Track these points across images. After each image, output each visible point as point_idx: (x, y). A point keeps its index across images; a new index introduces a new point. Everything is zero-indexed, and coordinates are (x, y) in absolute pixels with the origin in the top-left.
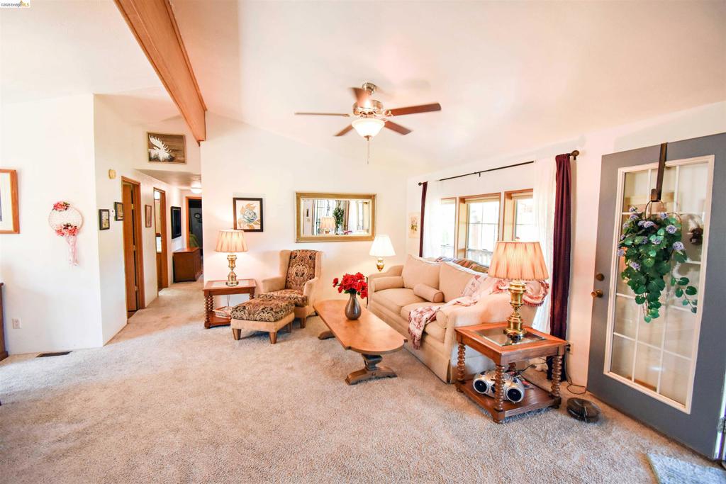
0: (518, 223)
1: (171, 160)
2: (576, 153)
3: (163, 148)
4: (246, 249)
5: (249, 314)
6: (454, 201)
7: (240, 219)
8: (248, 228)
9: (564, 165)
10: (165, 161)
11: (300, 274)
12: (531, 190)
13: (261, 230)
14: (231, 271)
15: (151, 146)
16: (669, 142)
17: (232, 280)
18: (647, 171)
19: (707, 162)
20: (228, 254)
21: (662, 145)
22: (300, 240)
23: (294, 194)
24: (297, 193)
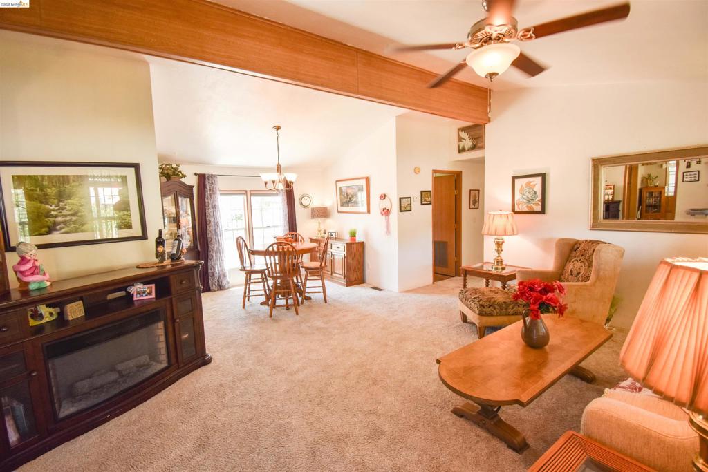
1: (474, 148)
3: (468, 139)
4: (515, 233)
7: (519, 199)
8: (526, 209)
10: (470, 149)
11: (575, 272)
13: (543, 212)
14: (497, 255)
15: (460, 139)
17: (498, 265)
20: (496, 237)
22: (598, 226)
23: (590, 161)
24: (594, 160)
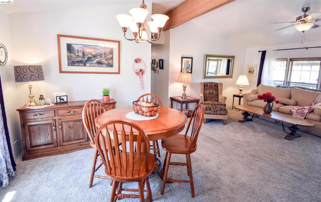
6: (286, 60)
7: (184, 67)
11: (210, 93)
13: (191, 72)
14: (184, 92)
17: (185, 96)
22: (205, 77)
23: (205, 55)
24: (206, 55)
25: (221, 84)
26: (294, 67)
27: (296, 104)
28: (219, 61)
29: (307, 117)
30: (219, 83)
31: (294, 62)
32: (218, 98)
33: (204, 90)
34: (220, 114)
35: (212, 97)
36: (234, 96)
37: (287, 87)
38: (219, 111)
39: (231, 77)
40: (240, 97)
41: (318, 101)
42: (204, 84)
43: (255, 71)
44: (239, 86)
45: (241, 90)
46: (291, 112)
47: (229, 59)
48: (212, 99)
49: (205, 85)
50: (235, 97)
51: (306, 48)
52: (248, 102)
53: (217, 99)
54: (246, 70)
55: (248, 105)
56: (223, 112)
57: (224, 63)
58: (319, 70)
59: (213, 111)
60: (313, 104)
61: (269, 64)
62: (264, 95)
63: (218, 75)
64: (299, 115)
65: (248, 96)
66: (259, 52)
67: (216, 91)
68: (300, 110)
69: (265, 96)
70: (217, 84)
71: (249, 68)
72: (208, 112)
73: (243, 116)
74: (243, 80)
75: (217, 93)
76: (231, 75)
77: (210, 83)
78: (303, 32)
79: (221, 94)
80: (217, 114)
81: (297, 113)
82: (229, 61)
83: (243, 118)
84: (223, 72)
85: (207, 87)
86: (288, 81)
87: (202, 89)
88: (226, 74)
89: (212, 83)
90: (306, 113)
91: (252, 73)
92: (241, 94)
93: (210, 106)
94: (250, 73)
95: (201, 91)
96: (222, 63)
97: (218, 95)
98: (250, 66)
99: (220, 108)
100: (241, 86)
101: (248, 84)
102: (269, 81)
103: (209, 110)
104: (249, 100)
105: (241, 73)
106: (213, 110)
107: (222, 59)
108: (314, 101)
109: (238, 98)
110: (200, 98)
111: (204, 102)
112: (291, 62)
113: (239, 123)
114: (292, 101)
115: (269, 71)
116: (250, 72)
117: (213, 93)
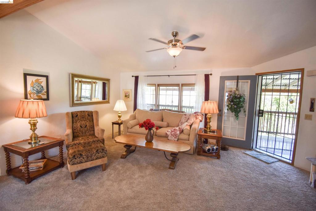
0: (183, 95)
2: (211, 74)
5: (88, 158)
6: (155, 85)
7: (30, 90)
9: (207, 77)
11: (83, 126)
12: (195, 84)
13: (48, 99)
16: (239, 75)
18: (233, 82)
19: (248, 82)
21: (237, 76)
22: (73, 104)
23: (70, 74)
24: (72, 74)
25: (97, 113)
26: (161, 92)
27: (168, 126)
28: (94, 85)
29: (179, 138)
30: (94, 111)
31: (161, 88)
32: (94, 130)
33: (73, 123)
34: (96, 159)
35: (85, 131)
36: (113, 123)
37: (158, 110)
38: (94, 155)
39: (108, 102)
40: (119, 124)
41: (183, 121)
42: (72, 114)
43: (130, 95)
44: (117, 112)
45: (119, 117)
46: (166, 135)
47: (104, 82)
48: (85, 133)
49: (74, 116)
50: (114, 125)
51: (168, 75)
52: (128, 130)
53: (92, 132)
54: (123, 95)
55: (128, 132)
56: (100, 154)
57: (99, 86)
58: (178, 95)
59: (85, 157)
60: (180, 124)
61: (142, 89)
62: (144, 122)
63: (94, 100)
64: (173, 137)
65: (127, 123)
66: (133, 76)
67: (90, 121)
68: (174, 132)
69: (145, 124)
70: (92, 112)
71: (125, 92)
72: (78, 160)
73: (126, 149)
74: (120, 106)
75: (92, 124)
76: (108, 100)
77: (81, 111)
78: (174, 56)
79: (98, 125)
80: (92, 160)
81: (172, 135)
82: (104, 85)
83: (125, 152)
84: (99, 97)
85: (77, 118)
86: (158, 104)
87: (68, 123)
88: (103, 100)
89: (84, 111)
90: (178, 134)
91: (128, 97)
92: (120, 121)
93: (82, 148)
94: (126, 98)
95: (68, 125)
96: (97, 86)
97: (93, 127)
98: (125, 91)
99: (97, 149)
100: (119, 112)
101: (126, 109)
102: (143, 105)
103: (79, 156)
104: (129, 127)
105: (118, 98)
106: (85, 155)
107: (97, 81)
108: (180, 122)
109: (118, 126)
110: (65, 138)
111: (73, 141)
112: (158, 87)
113: (122, 159)
114: (165, 124)
115: (143, 96)
116: (126, 96)
117: (87, 125)
